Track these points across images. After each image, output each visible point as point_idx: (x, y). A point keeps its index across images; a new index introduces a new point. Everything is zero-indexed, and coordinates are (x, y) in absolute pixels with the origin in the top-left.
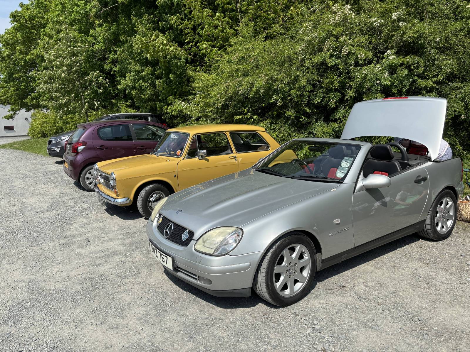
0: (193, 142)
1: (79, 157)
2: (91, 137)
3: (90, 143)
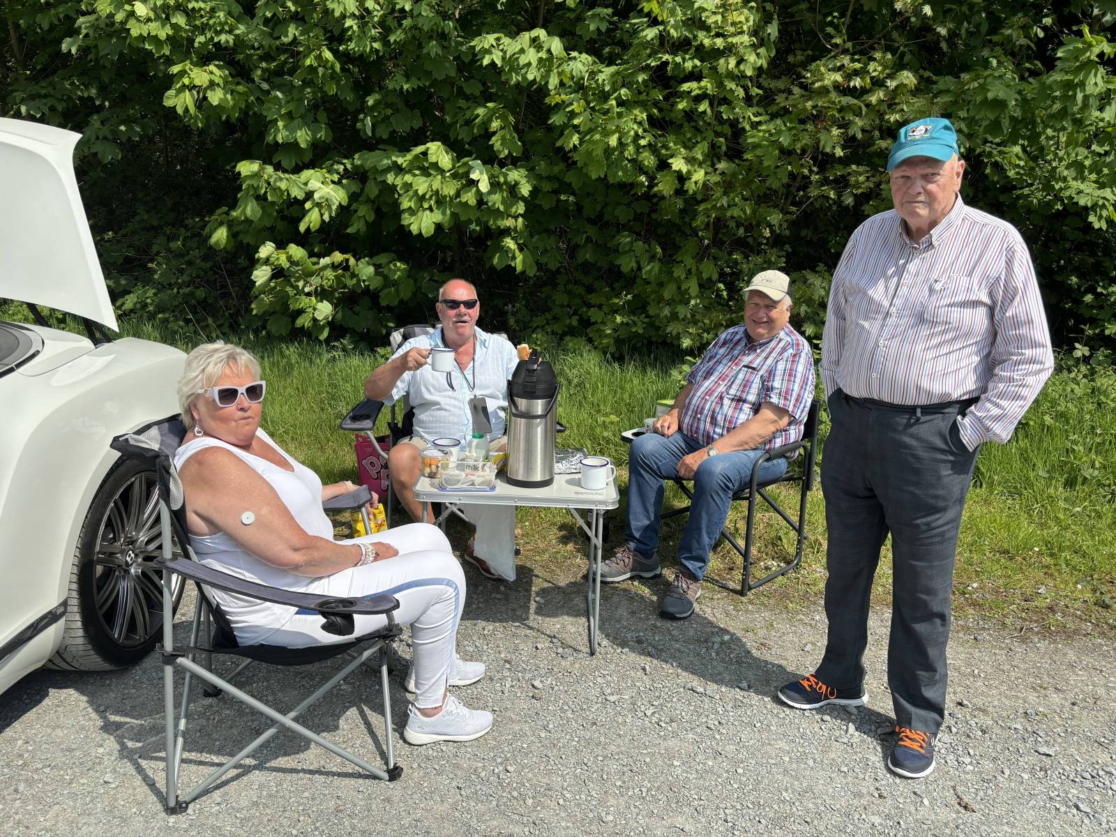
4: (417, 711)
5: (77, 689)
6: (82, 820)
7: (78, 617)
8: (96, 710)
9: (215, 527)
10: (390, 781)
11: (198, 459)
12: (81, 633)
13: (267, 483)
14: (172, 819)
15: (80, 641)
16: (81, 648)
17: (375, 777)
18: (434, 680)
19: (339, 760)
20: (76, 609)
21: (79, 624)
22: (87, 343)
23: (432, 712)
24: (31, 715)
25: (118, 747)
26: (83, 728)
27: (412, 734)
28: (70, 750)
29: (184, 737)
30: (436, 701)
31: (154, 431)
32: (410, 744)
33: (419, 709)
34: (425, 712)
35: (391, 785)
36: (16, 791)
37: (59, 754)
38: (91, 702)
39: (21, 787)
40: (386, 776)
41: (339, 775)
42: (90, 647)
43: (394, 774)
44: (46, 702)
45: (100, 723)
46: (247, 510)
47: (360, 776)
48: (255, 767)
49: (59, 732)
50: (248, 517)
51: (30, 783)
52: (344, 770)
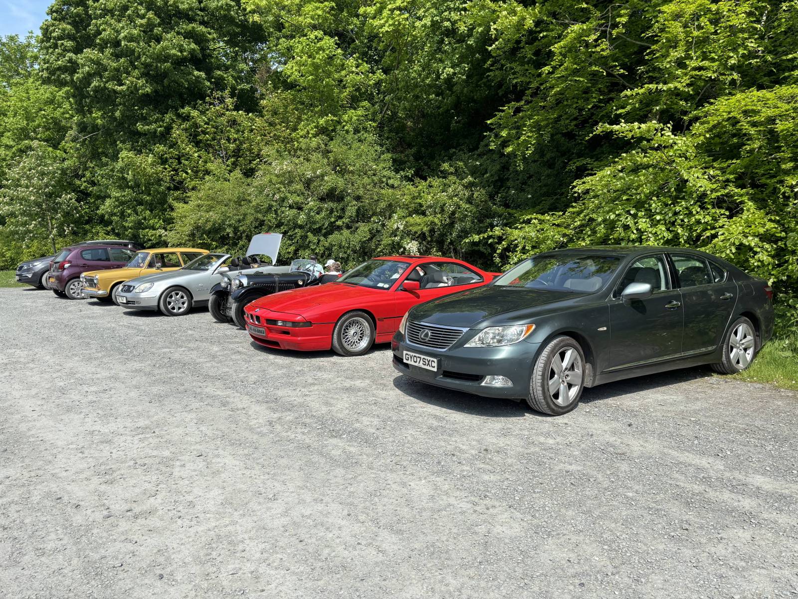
0: (152, 258)
1: (66, 273)
2: (76, 257)
3: (74, 263)
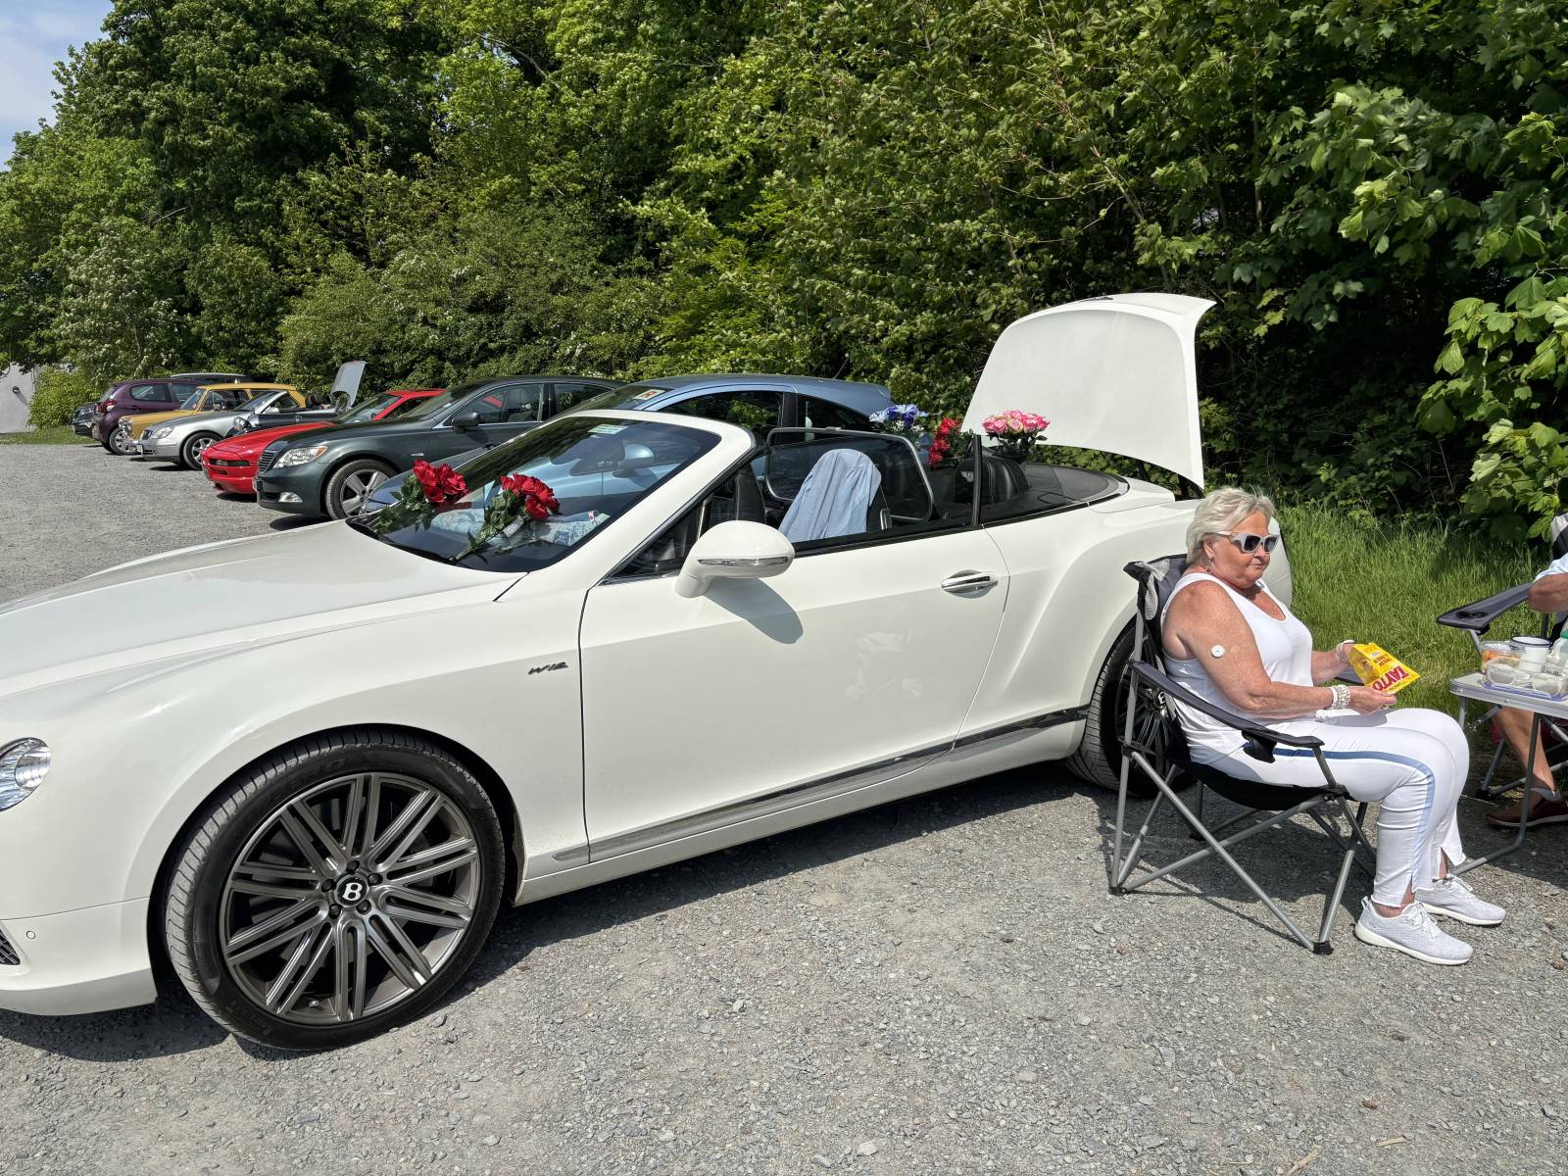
1: (108, 417)
2: (122, 396)
4: (1372, 908)
5: (1094, 799)
6: (1049, 872)
7: (1097, 726)
8: (1100, 816)
9: (1192, 654)
10: (1314, 952)
11: (1192, 589)
12: (1098, 741)
13: (1247, 624)
14: (1110, 896)
15: (1097, 749)
16: (1098, 756)
17: (1301, 944)
18: (1393, 874)
19: (1276, 920)
20: (1096, 718)
21: (1097, 733)
22: (1170, 495)
23: (1387, 911)
24: (1053, 803)
25: (1101, 842)
26: (1084, 823)
27: (1364, 931)
28: (1066, 832)
29: (1142, 840)
30: (1393, 900)
31: (1165, 564)
32: (1359, 939)
33: (1374, 904)
34: (1379, 908)
35: (1312, 956)
36: (1018, 839)
37: (1058, 831)
38: (1099, 811)
39: (1022, 838)
40: (1312, 947)
41: (1268, 929)
42: (1104, 758)
43: (1322, 949)
44: (1068, 799)
45: (1098, 824)
46: (1220, 643)
47: (1287, 937)
48: (1198, 895)
49: (1066, 820)
50: (1218, 650)
51: (1029, 839)
52: (1276, 929)
